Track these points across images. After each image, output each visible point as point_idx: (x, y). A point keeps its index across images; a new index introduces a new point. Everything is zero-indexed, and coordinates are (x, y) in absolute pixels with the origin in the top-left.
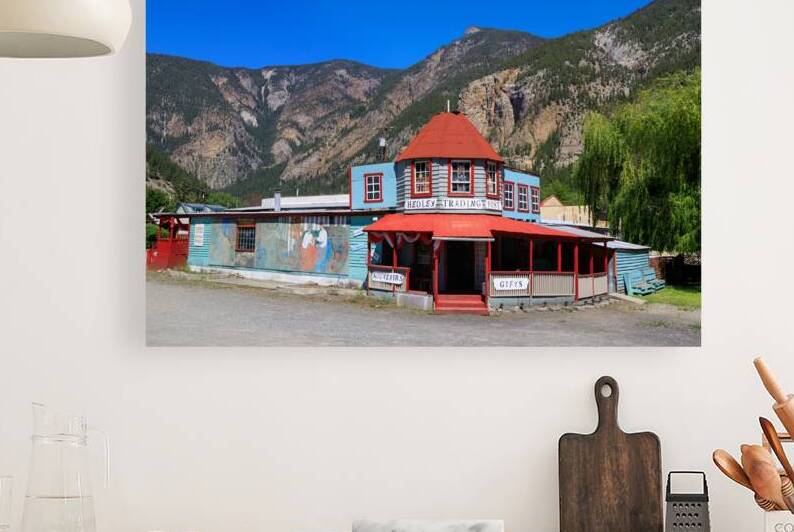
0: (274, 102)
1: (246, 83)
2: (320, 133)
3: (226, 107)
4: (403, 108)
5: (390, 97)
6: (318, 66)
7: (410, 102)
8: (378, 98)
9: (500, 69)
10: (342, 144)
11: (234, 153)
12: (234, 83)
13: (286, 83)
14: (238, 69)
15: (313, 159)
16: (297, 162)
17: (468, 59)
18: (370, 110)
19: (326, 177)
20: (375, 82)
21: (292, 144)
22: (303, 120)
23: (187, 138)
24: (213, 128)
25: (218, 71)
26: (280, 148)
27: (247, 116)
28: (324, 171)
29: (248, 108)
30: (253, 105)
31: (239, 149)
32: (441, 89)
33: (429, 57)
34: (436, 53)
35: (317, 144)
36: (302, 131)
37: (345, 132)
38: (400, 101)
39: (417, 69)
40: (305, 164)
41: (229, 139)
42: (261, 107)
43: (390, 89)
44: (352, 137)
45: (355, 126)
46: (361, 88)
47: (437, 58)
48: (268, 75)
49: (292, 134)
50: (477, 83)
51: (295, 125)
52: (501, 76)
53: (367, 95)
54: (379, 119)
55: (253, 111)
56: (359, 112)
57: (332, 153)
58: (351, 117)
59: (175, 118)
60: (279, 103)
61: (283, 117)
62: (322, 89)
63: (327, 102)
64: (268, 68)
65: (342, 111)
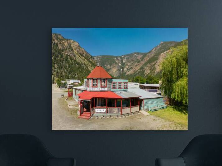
0: (124, 61)
1: (119, 58)
2: (132, 66)
3: (116, 63)
4: (147, 60)
5: (145, 58)
6: (131, 54)
7: (148, 59)
8: (142, 59)
9: (168, 50)
10: (136, 68)
11: (118, 71)
12: (117, 59)
13: (126, 58)
14: (118, 56)
15: (131, 71)
16: (128, 72)
17: (161, 49)
18: (141, 61)
19: (133, 74)
20: (142, 56)
21: (127, 68)
22: (129, 64)
23: (110, 69)
24: (114, 67)
25: (114, 57)
26: (125, 69)
27: (119, 64)
28: (133, 73)
29: (120, 63)
30: (120, 62)
31: (119, 70)
32: (155, 55)
33: (152, 49)
34: (154, 48)
35: (131, 68)
36: (129, 66)
37: (136, 66)
38: (147, 59)
39: (150, 52)
40: (130, 72)
41: (117, 69)
42: (122, 62)
43: (144, 57)
44: (138, 66)
45: (138, 64)
46: (139, 57)
47: (154, 49)
48: (123, 57)
49: (127, 67)
50: (163, 53)
51: (128, 65)
52: (168, 51)
53: (140, 58)
54: (143, 63)
55: (121, 63)
56: (139, 62)
57: (134, 70)
58: (137, 63)
59: (108, 66)
60: (125, 61)
61: (126, 64)
62: (132, 58)
63: (133, 60)
64: (123, 56)
65: (136, 62)
